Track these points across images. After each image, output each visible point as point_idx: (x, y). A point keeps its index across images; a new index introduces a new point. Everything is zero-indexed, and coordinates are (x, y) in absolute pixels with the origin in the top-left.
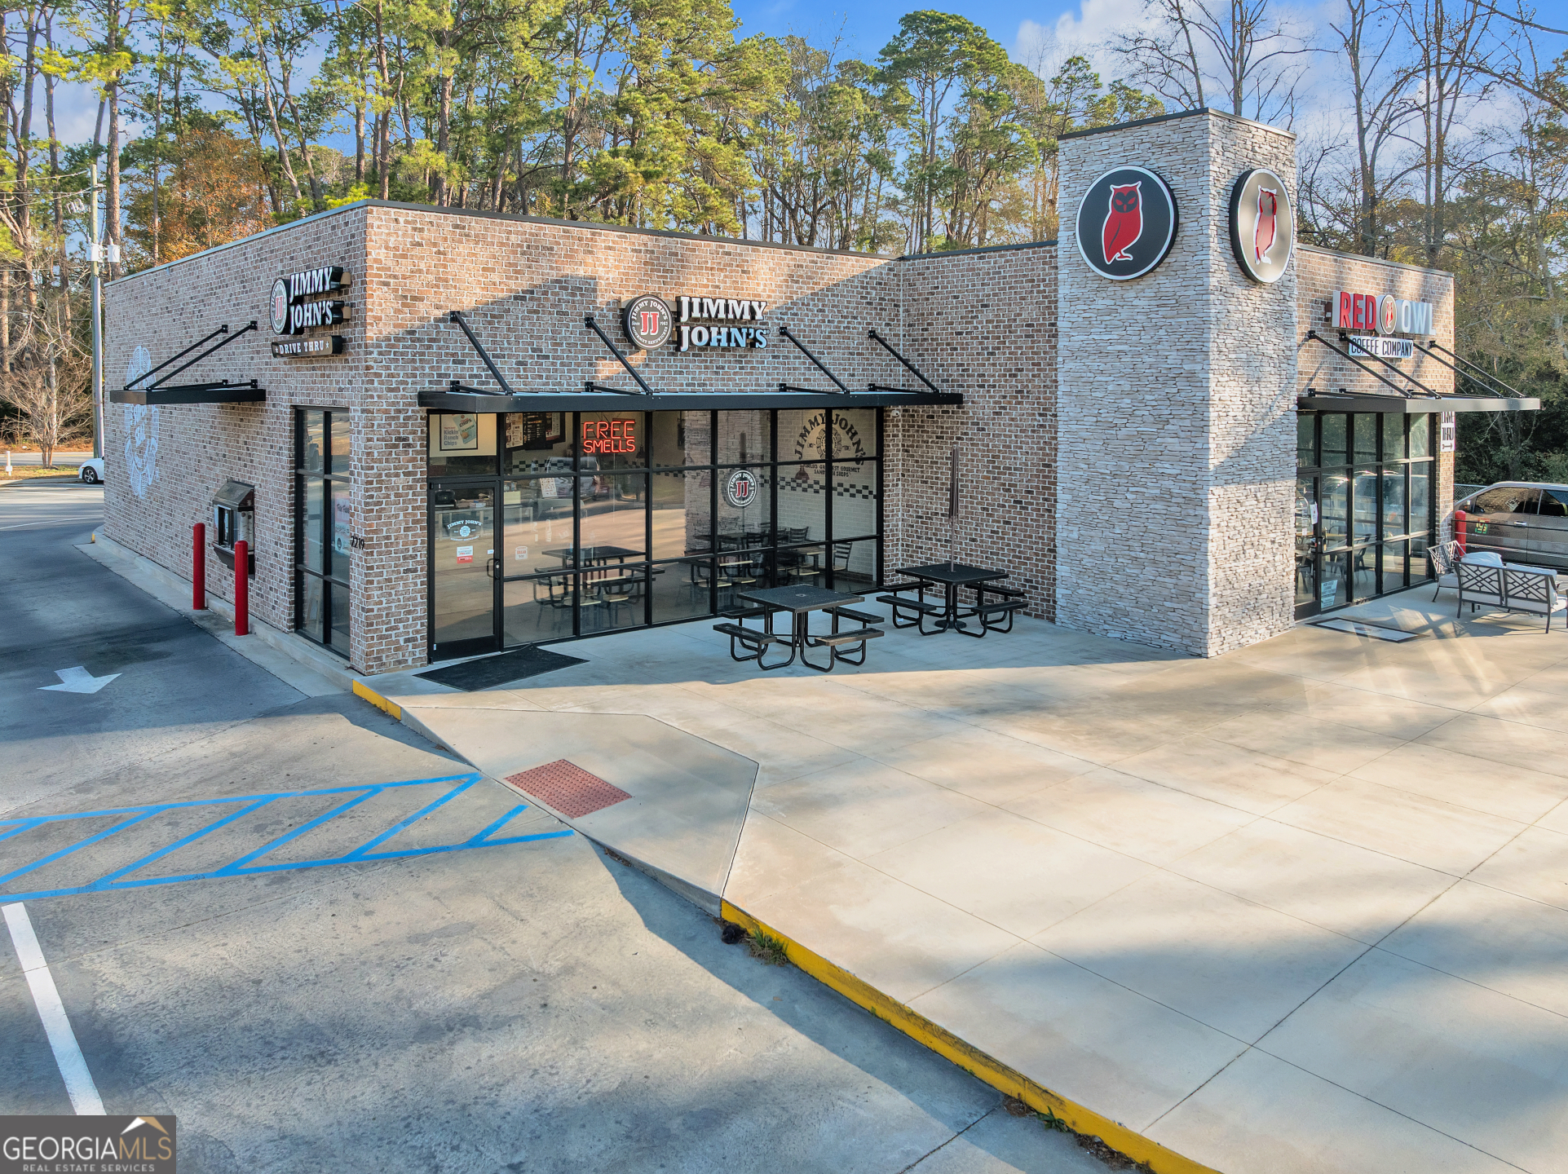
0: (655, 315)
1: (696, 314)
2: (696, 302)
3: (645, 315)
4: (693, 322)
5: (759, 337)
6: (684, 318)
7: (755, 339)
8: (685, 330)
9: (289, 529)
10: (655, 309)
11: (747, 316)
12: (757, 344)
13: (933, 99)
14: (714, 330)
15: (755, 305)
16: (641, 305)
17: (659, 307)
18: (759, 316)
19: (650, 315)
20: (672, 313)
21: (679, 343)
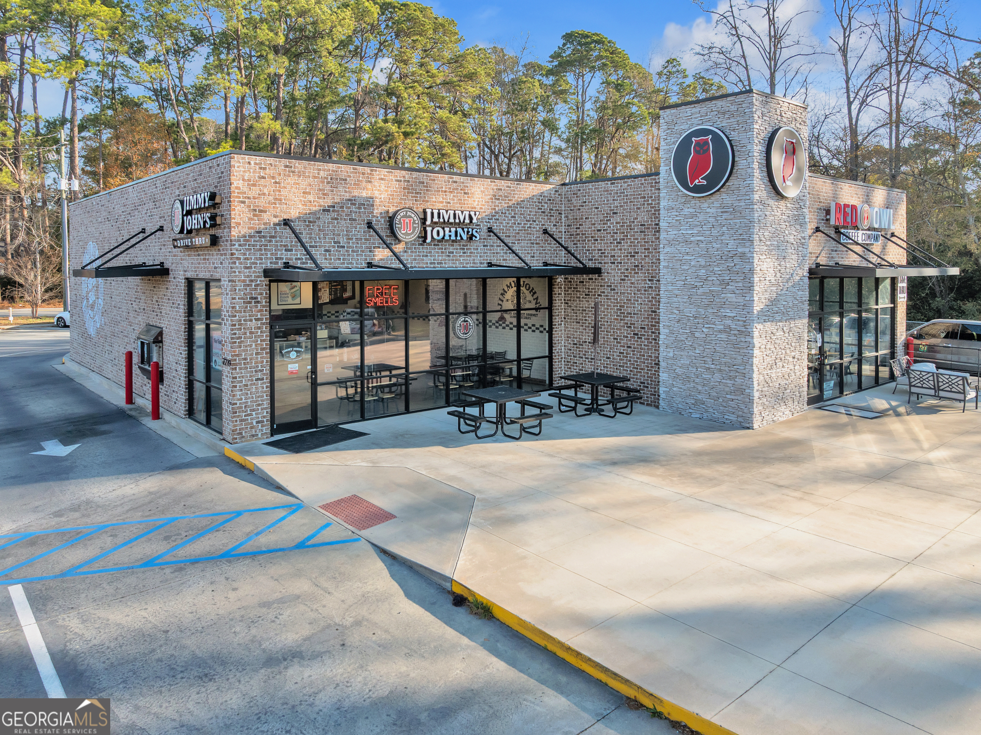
0: (410, 221)
1: (436, 219)
2: (436, 212)
3: (404, 221)
4: (434, 224)
5: (475, 234)
6: (428, 222)
7: (472, 235)
8: (429, 229)
9: (184, 354)
10: (410, 217)
11: (467, 221)
12: (474, 238)
13: (583, 86)
14: (447, 230)
15: (473, 214)
16: (402, 214)
17: (413, 216)
18: (475, 221)
19: (407, 220)
20: (420, 219)
21: (425, 237)
